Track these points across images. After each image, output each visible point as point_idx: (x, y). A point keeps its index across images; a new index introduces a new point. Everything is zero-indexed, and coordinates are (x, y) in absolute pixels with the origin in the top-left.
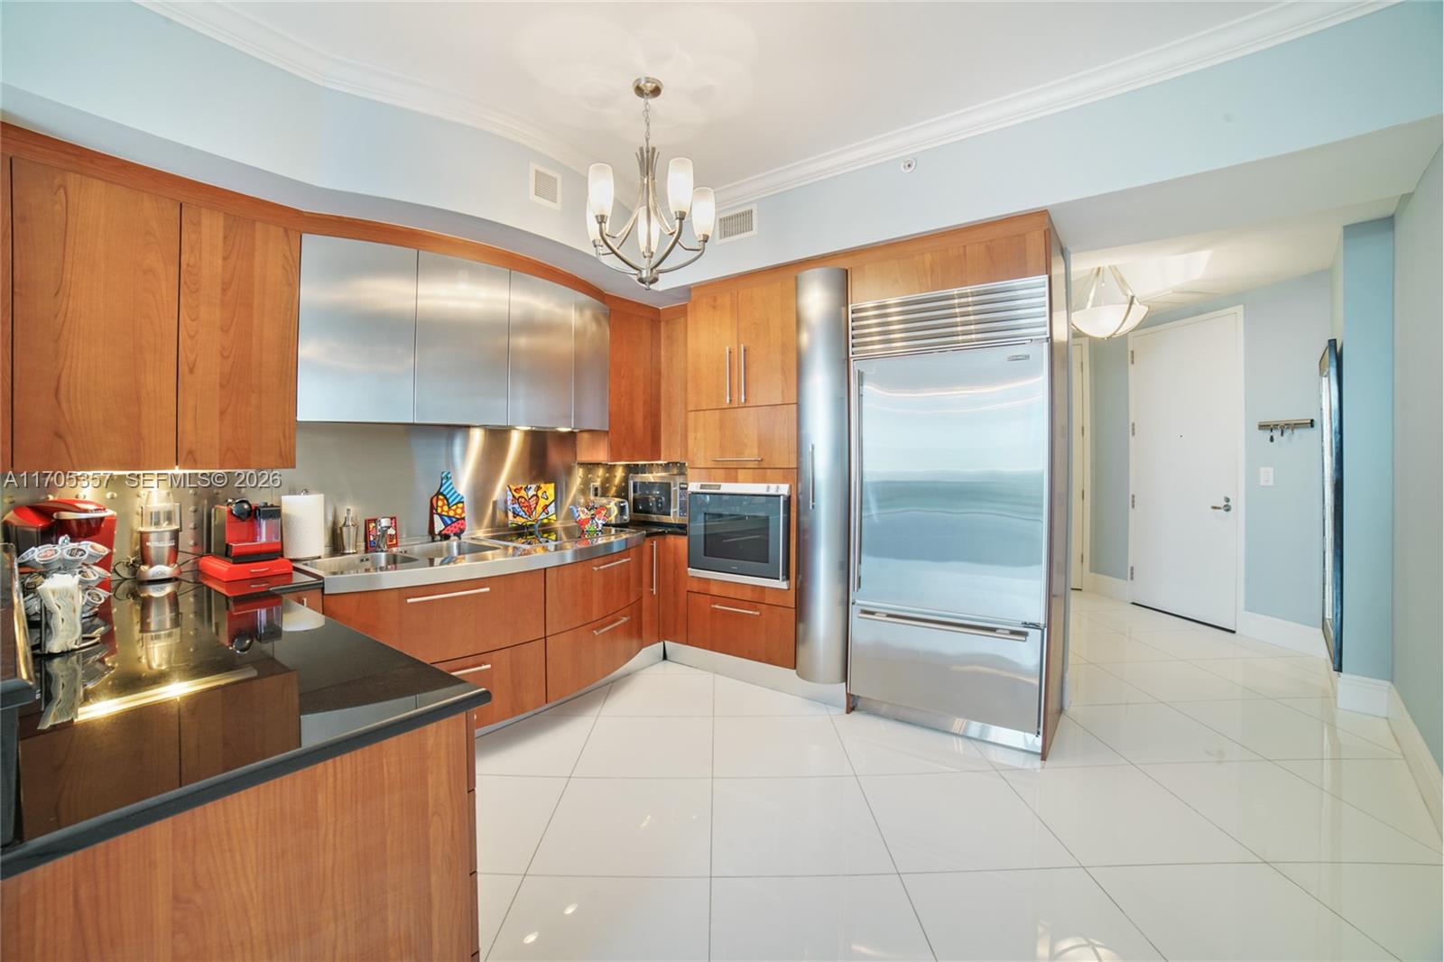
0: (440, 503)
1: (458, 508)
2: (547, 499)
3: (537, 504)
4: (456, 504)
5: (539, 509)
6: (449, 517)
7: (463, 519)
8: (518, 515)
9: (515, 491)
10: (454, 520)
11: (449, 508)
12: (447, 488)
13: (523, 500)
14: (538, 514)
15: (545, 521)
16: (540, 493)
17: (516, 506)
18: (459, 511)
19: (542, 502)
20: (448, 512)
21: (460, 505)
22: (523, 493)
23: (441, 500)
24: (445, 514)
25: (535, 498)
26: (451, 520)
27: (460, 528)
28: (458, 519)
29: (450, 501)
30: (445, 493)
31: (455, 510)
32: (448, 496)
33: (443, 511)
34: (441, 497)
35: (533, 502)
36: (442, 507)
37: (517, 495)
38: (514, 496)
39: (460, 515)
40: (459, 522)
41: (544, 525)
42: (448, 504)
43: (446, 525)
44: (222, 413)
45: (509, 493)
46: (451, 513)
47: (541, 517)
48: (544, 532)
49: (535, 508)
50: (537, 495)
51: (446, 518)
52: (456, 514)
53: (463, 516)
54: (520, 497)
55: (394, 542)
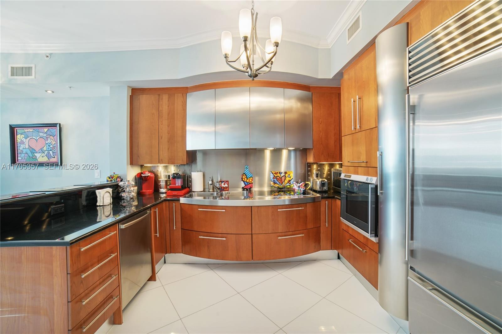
0: (244, 177)
1: (250, 179)
2: (290, 178)
3: (285, 179)
4: (250, 178)
5: (286, 181)
6: (247, 182)
7: (252, 183)
8: (276, 183)
9: (275, 173)
10: (249, 183)
11: (247, 179)
12: (246, 172)
13: (278, 178)
14: (285, 183)
15: (289, 187)
16: (287, 175)
17: (275, 180)
18: (251, 180)
19: (288, 179)
20: (246, 180)
21: (251, 178)
22: (279, 175)
23: (244, 176)
24: (246, 181)
25: (284, 177)
26: (247, 183)
27: (250, 187)
28: (250, 183)
29: (247, 176)
30: (246, 173)
31: (249, 180)
32: (247, 175)
33: (245, 180)
34: (244, 175)
35: (283, 178)
36: (244, 178)
37: (276, 175)
38: (274, 176)
39: (251, 182)
40: (251, 184)
41: (288, 188)
42: (247, 178)
43: (246, 185)
44: (168, 149)
45: (272, 174)
46: (248, 181)
47: (287, 185)
48: (289, 191)
49: (284, 181)
50: (285, 176)
51: (246, 183)
52: (249, 181)
53: (252, 182)
54: (277, 176)
55: (227, 189)
